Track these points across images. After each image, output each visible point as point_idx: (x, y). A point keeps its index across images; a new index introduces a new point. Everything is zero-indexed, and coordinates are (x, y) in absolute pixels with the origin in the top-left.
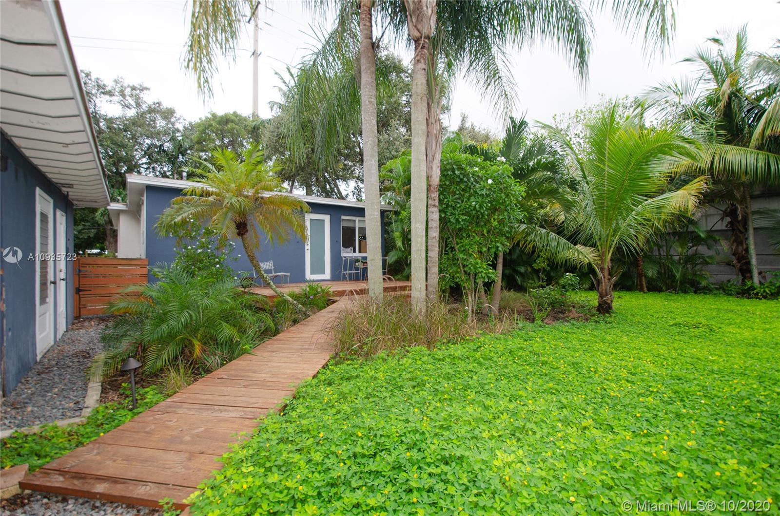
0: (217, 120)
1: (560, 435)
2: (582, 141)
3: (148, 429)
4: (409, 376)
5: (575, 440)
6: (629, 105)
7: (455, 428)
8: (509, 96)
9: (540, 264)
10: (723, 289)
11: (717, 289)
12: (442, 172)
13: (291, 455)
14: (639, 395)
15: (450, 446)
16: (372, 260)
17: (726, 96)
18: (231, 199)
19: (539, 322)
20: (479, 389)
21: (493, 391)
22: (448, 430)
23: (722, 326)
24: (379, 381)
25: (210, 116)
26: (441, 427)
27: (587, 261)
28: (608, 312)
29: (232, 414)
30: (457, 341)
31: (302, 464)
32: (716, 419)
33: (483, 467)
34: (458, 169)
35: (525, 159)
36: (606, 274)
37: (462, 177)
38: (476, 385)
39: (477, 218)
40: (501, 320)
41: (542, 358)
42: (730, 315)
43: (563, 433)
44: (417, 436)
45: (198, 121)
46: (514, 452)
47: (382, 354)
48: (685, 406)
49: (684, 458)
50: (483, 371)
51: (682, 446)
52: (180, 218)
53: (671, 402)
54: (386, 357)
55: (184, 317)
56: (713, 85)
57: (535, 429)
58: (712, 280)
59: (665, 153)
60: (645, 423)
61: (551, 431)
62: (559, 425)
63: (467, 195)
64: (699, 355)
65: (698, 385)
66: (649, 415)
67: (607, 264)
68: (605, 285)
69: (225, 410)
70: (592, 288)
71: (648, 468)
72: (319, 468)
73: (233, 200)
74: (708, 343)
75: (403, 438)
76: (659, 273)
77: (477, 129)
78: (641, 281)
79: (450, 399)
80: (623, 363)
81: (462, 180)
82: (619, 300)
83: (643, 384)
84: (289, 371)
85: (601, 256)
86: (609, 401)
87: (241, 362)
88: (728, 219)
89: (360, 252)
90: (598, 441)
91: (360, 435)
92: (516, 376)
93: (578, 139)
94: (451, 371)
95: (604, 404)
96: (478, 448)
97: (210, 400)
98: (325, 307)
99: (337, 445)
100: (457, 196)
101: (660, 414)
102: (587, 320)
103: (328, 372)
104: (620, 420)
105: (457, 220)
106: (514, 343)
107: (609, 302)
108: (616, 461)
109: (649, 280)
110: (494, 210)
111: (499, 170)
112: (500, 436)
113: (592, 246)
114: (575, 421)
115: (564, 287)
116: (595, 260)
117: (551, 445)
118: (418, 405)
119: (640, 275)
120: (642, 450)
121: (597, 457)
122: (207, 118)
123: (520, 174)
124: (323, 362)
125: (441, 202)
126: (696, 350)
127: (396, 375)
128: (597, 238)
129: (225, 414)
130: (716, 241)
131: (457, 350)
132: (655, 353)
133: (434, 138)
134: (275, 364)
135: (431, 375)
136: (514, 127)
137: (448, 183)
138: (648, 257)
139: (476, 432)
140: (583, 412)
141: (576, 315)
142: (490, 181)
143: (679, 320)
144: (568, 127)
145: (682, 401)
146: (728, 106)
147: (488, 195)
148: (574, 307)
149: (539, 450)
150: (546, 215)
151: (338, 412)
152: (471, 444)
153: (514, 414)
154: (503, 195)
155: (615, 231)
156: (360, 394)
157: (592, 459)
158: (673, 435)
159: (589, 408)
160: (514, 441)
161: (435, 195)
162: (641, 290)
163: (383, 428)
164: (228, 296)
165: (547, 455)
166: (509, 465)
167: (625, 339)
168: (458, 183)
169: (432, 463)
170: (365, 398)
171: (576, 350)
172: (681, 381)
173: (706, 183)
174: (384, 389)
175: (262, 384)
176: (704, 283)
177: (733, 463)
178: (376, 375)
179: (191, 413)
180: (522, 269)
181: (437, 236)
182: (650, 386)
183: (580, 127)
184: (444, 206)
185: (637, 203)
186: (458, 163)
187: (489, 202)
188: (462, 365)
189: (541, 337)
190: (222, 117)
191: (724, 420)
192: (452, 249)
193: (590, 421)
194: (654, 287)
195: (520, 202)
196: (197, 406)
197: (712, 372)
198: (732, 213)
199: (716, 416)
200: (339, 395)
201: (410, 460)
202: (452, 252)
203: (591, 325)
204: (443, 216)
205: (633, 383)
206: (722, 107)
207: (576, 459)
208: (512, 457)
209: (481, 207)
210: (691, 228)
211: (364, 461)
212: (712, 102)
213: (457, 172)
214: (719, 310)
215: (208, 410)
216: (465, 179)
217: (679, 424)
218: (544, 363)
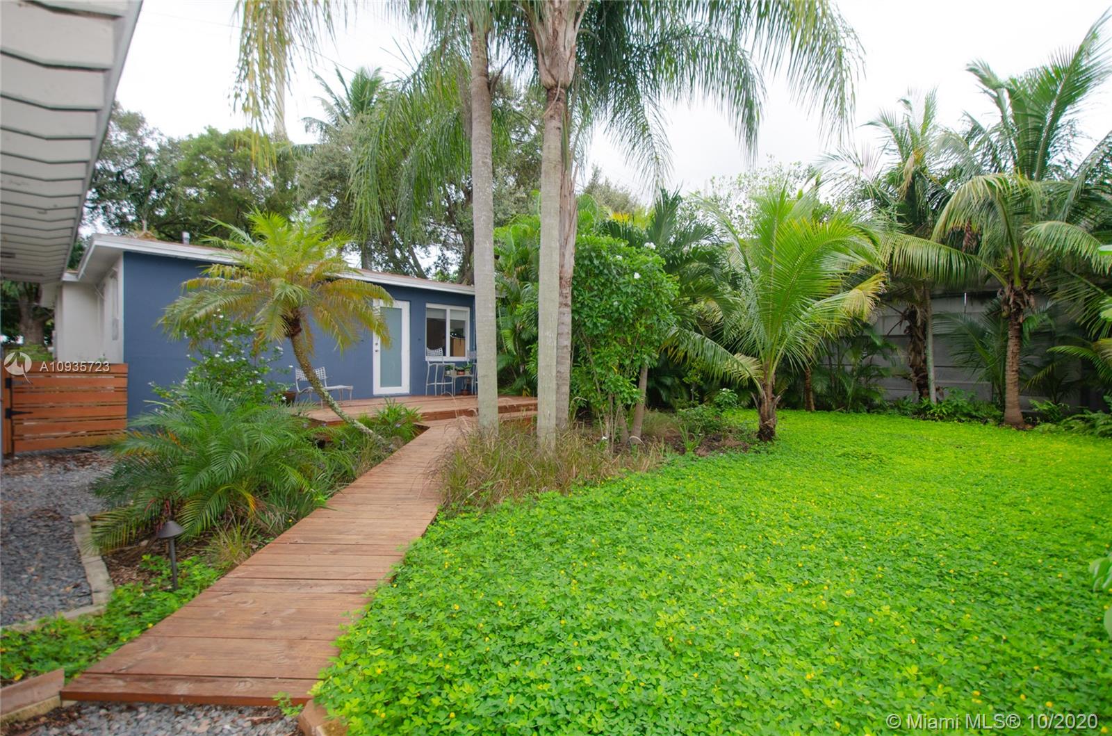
0: (220, 140)
1: (721, 591)
2: (744, 215)
3: (216, 615)
4: (544, 531)
5: (738, 596)
6: (801, 174)
7: (610, 590)
8: (660, 161)
9: (693, 378)
10: (897, 408)
11: (892, 407)
12: (576, 260)
13: (423, 632)
14: (802, 542)
15: (606, 611)
16: (484, 376)
17: (910, 176)
18: (284, 288)
19: (690, 454)
20: (630, 543)
21: (646, 545)
22: (603, 593)
23: (892, 456)
24: (509, 539)
25: (206, 133)
26: (593, 590)
27: (747, 376)
28: (770, 439)
29: (327, 589)
30: (596, 482)
31: (439, 642)
32: (876, 566)
33: (645, 630)
34: (597, 257)
35: (678, 244)
36: (769, 392)
37: (601, 268)
38: (627, 539)
39: (618, 322)
40: (646, 452)
41: (698, 503)
42: (903, 442)
43: (724, 589)
44: (569, 601)
45: (184, 137)
46: (676, 612)
47: (505, 502)
48: (847, 552)
49: (842, 607)
50: (632, 521)
51: (841, 596)
52: (203, 312)
53: (833, 549)
54: (511, 507)
55: (234, 461)
56: (896, 159)
57: (696, 586)
58: (886, 397)
59: (839, 250)
60: (806, 573)
61: (711, 587)
62: (720, 580)
63: (608, 291)
64: (866, 494)
65: (861, 528)
66: (811, 565)
67: (771, 380)
68: (768, 405)
69: (316, 585)
70: (751, 406)
71: (808, 619)
72: (459, 645)
73: (287, 291)
74: (877, 477)
75: (552, 605)
76: (829, 387)
77: (612, 187)
78: (808, 398)
79: (598, 557)
80: (786, 505)
81: (601, 272)
82: (783, 422)
83: (806, 530)
84: (387, 530)
85: (764, 369)
86: (771, 551)
87: (316, 520)
88: (907, 323)
89: (452, 355)
90: (760, 595)
91: (500, 604)
92: (669, 526)
93: (740, 213)
94: (595, 523)
95: (766, 555)
96: (636, 610)
97: (291, 573)
98: (413, 438)
99: (473, 618)
100: (595, 293)
101: (822, 563)
102: (745, 449)
103: (439, 529)
104: (781, 571)
105: (595, 324)
106: (664, 484)
107: (772, 426)
108: (778, 614)
109: (818, 397)
110: (640, 311)
111: (648, 262)
112: (658, 596)
113: (754, 356)
114: (736, 575)
115: (719, 405)
116: (757, 374)
117: (713, 602)
118: (562, 567)
119: (808, 390)
120: (803, 602)
121: (760, 612)
122: (202, 136)
123: (673, 265)
124: (431, 517)
125: (574, 300)
126: (862, 487)
127: (528, 530)
128: (760, 347)
129: (316, 590)
130: (893, 350)
131: (599, 495)
132: (820, 491)
133: (567, 215)
134: (365, 521)
135: (572, 529)
136: (666, 203)
137: (583, 275)
138: (817, 369)
139: (633, 593)
140: (744, 565)
141: (733, 443)
142: (637, 276)
143: (849, 449)
144: (729, 196)
145: (844, 547)
146: (912, 187)
147: (634, 294)
148: (730, 432)
149: (700, 609)
150: (700, 312)
151: (465, 579)
152: (629, 607)
153: (673, 570)
154: (652, 294)
155: (781, 339)
156: (488, 556)
157: (755, 615)
158: (833, 585)
159: (751, 559)
160: (674, 601)
161: (568, 291)
162: (808, 409)
163: (527, 595)
164: (287, 428)
165: (709, 613)
166: (671, 625)
167: (789, 474)
168: (597, 276)
169: (589, 630)
170: (494, 561)
171: (734, 491)
172: (845, 525)
173: (884, 282)
174: (516, 548)
175: (357, 549)
176: (877, 401)
177: (886, 609)
178: (504, 531)
179: (268, 590)
180: (668, 381)
181: (569, 345)
182: (813, 532)
183: (743, 196)
184: (578, 305)
185: (805, 306)
186: (597, 250)
187: (636, 302)
188: (607, 515)
189: (695, 475)
190: (228, 137)
191: (883, 566)
192: (585, 359)
193: (752, 574)
194: (823, 406)
195: (670, 303)
196: (275, 582)
197: (877, 513)
198: (911, 316)
199: (875, 562)
200: (462, 558)
201: (564, 629)
202: (585, 363)
203: (751, 456)
204: (577, 318)
205: (795, 528)
206: (905, 189)
207: (738, 616)
208: (674, 618)
209: (625, 308)
210: (866, 333)
211: (511, 633)
212: (894, 179)
213: (596, 262)
214: (891, 434)
215: (292, 585)
216: (606, 271)
217: (840, 573)
218: (701, 508)
